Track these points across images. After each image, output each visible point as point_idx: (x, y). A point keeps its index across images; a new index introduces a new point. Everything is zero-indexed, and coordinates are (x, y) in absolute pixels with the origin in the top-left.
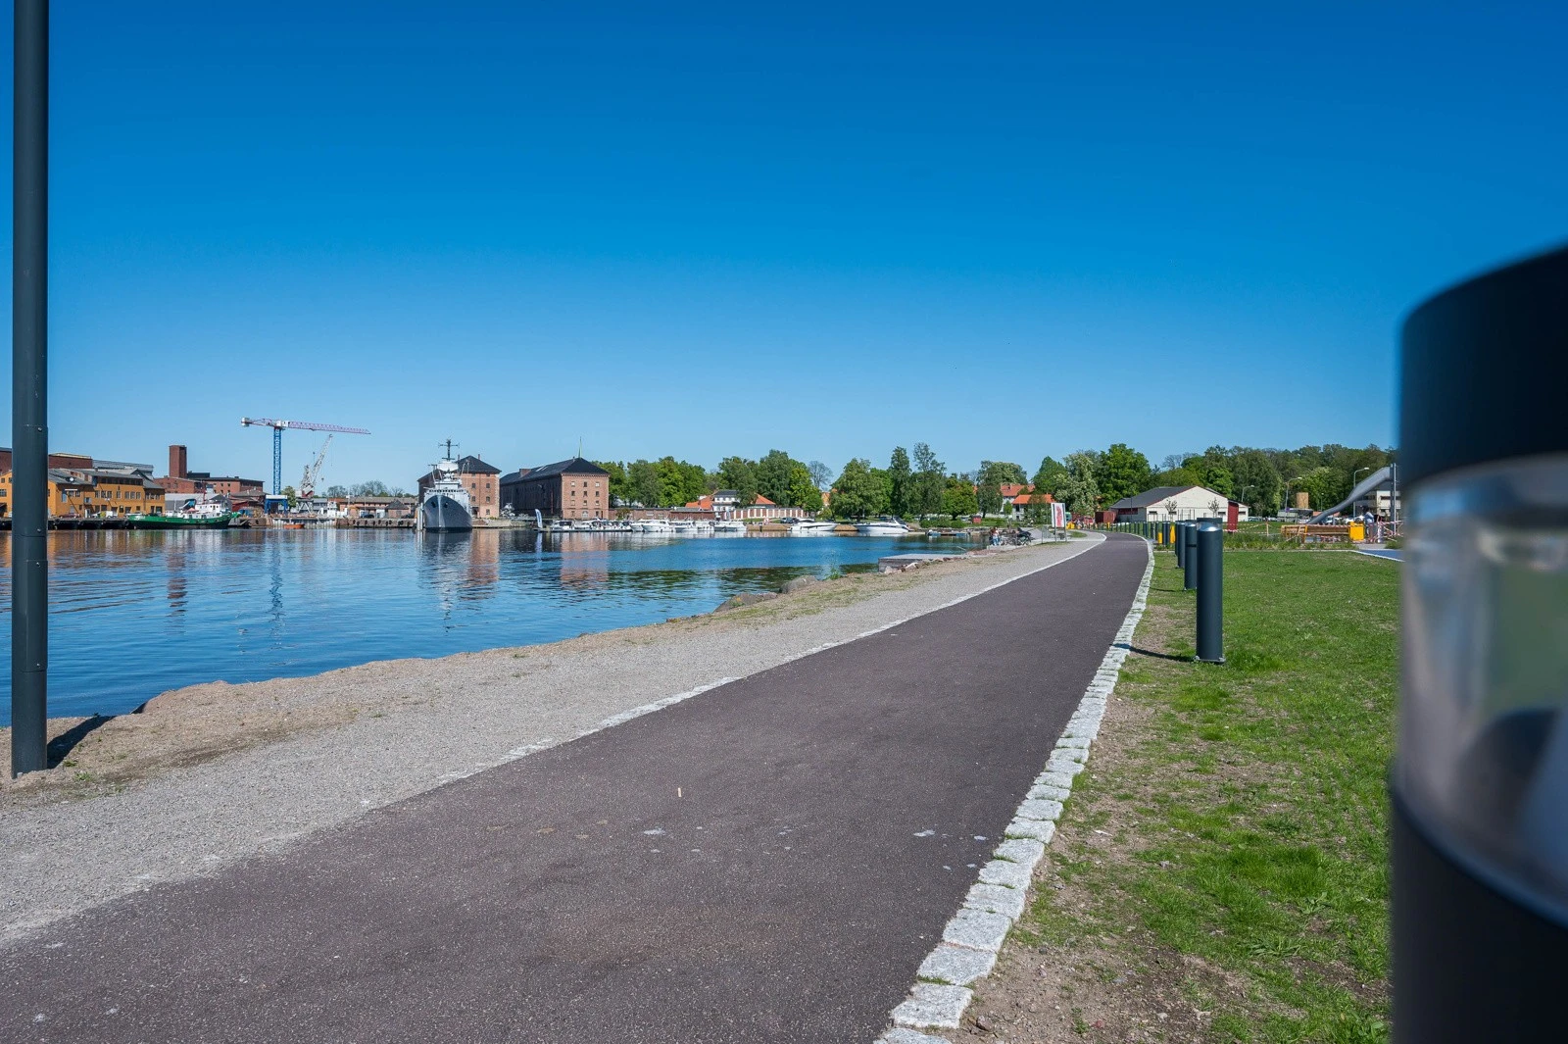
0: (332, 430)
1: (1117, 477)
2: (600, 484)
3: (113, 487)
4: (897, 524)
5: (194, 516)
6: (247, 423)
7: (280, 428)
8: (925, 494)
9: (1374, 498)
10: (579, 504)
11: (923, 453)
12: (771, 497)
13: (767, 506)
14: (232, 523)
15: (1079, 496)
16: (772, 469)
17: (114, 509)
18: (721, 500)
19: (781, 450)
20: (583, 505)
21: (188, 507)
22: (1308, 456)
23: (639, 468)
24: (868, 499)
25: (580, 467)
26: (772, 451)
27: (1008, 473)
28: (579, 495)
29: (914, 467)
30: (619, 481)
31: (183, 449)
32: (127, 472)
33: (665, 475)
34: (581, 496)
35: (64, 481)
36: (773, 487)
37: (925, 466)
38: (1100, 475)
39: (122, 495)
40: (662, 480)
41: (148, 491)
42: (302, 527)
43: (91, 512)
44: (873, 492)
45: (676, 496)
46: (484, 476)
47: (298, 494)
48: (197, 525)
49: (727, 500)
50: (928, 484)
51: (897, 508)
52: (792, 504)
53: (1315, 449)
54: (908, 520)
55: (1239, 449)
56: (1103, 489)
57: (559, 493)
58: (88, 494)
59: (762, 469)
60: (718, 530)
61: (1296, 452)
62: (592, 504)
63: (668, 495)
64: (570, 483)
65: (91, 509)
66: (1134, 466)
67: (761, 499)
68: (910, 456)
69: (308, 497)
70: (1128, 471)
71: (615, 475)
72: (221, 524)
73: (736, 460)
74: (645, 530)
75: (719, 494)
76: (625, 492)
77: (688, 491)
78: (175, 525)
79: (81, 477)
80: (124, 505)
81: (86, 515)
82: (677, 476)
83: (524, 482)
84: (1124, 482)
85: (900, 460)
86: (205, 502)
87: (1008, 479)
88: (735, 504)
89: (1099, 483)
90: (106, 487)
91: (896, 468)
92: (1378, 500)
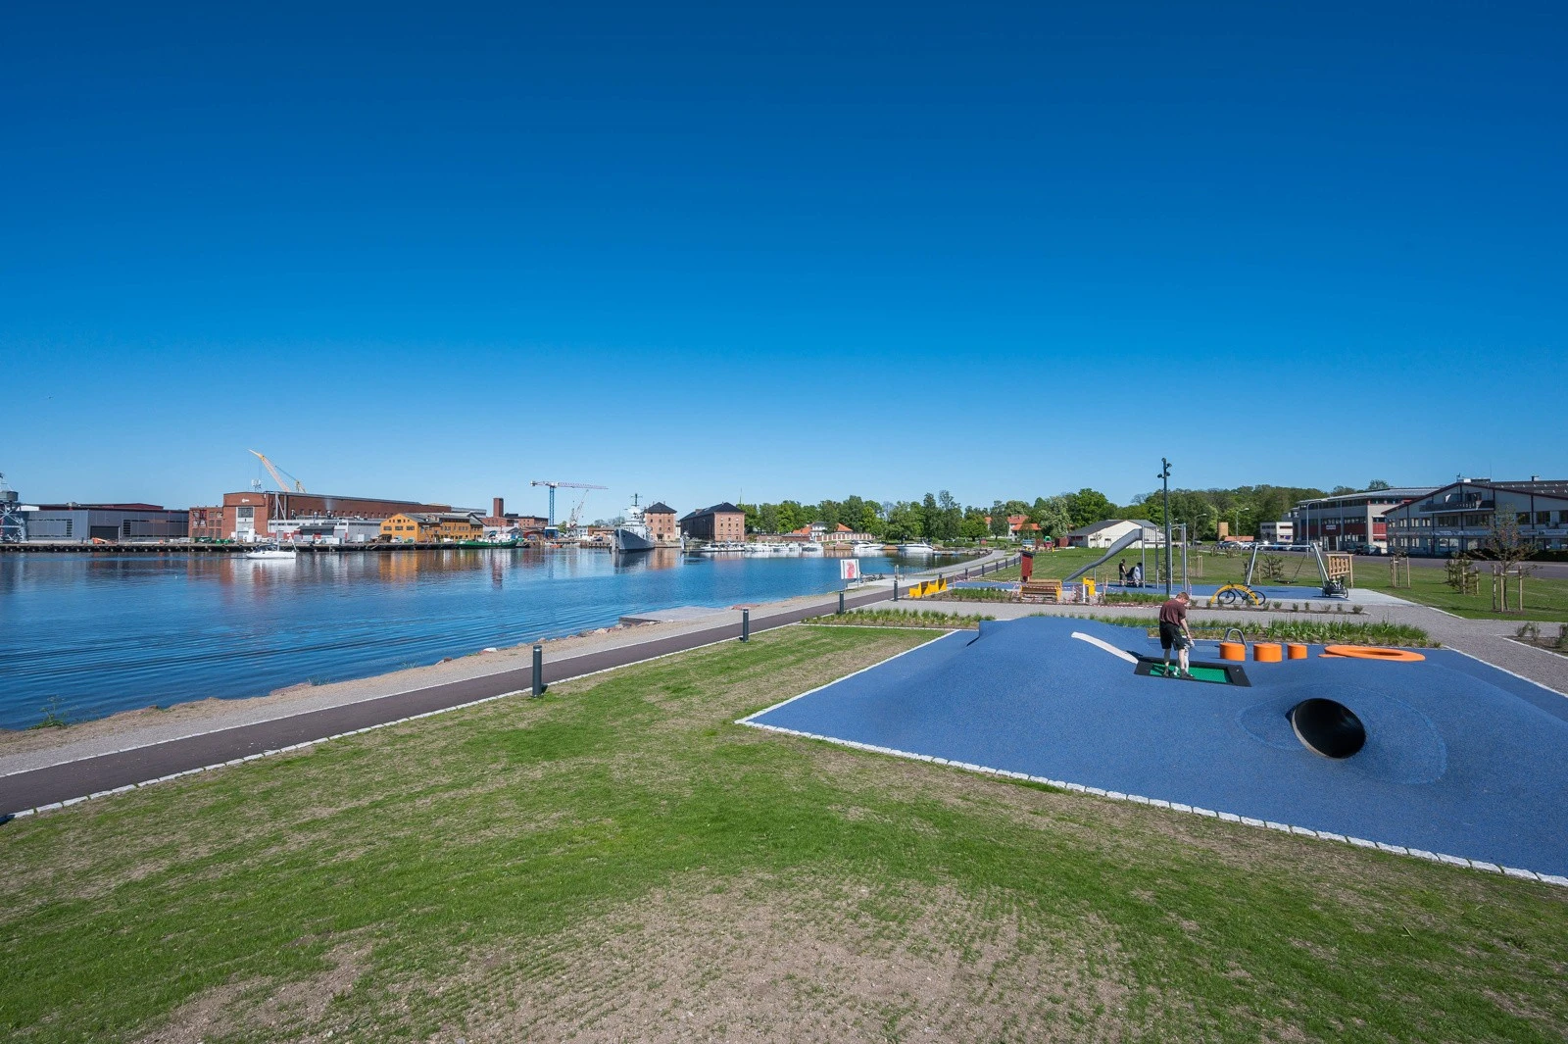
0: (588, 488)
1: (1085, 511)
2: (739, 519)
3: (452, 524)
4: (925, 545)
5: (494, 541)
6: (534, 484)
7: (554, 487)
8: (946, 525)
9: (1274, 527)
10: (725, 530)
11: (945, 496)
12: (850, 526)
13: (846, 532)
14: (518, 544)
15: (1057, 525)
16: (851, 508)
17: (452, 537)
18: (817, 528)
19: (857, 496)
20: (728, 532)
21: (491, 536)
22: (1243, 493)
23: (765, 508)
24: (907, 528)
25: (726, 508)
26: (851, 496)
27: (1018, 508)
28: (726, 526)
29: (939, 504)
30: (754, 517)
31: (501, 500)
32: (464, 515)
33: (782, 513)
34: (727, 527)
35: (423, 521)
36: (851, 519)
37: (946, 506)
38: (1073, 510)
39: (457, 529)
40: (779, 516)
41: (472, 526)
42: (561, 547)
43: (438, 539)
44: (910, 524)
45: (789, 526)
46: (666, 515)
47: (568, 526)
48: (496, 546)
49: (821, 529)
50: (949, 518)
51: (928, 534)
52: (864, 531)
53: (1249, 488)
54: (935, 542)
55: (1181, 491)
56: (1074, 520)
57: (713, 525)
58: (437, 528)
59: (844, 508)
60: (804, 550)
61: (1234, 491)
62: (733, 532)
63: (784, 525)
64: (719, 518)
65: (439, 538)
66: (1096, 504)
67: (842, 527)
68: (936, 498)
69: (573, 528)
70: (1092, 507)
71: (751, 513)
72: (512, 546)
73: (829, 502)
74: (753, 551)
75: (815, 525)
76: (758, 524)
77: (798, 522)
78: (484, 547)
79: (433, 518)
80: (459, 534)
81: (435, 541)
82: (790, 513)
83: (697, 517)
84: (1090, 515)
85: (929, 499)
86: (502, 532)
87: (1019, 512)
88: (824, 531)
89: (1072, 517)
90: (448, 524)
91: (927, 507)
92: (1278, 527)
